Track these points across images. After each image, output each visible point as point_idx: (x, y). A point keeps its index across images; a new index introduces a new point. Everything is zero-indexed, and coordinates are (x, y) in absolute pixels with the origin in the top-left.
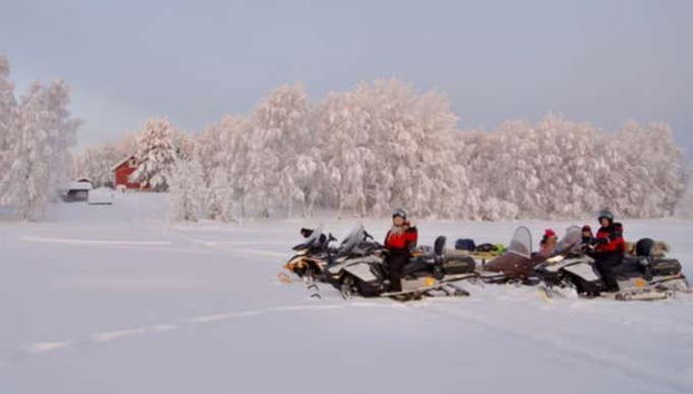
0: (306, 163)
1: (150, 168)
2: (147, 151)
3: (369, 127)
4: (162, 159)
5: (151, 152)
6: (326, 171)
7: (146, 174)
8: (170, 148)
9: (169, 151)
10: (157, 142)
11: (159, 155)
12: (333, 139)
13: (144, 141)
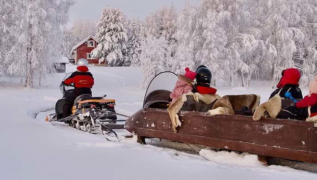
0: (250, 41)
1: (106, 47)
2: (104, 33)
3: (299, 10)
4: (116, 40)
5: (107, 34)
6: (264, 48)
7: (103, 52)
8: (122, 31)
9: (121, 33)
10: (112, 26)
11: (114, 36)
12: (269, 20)
13: (101, 25)
